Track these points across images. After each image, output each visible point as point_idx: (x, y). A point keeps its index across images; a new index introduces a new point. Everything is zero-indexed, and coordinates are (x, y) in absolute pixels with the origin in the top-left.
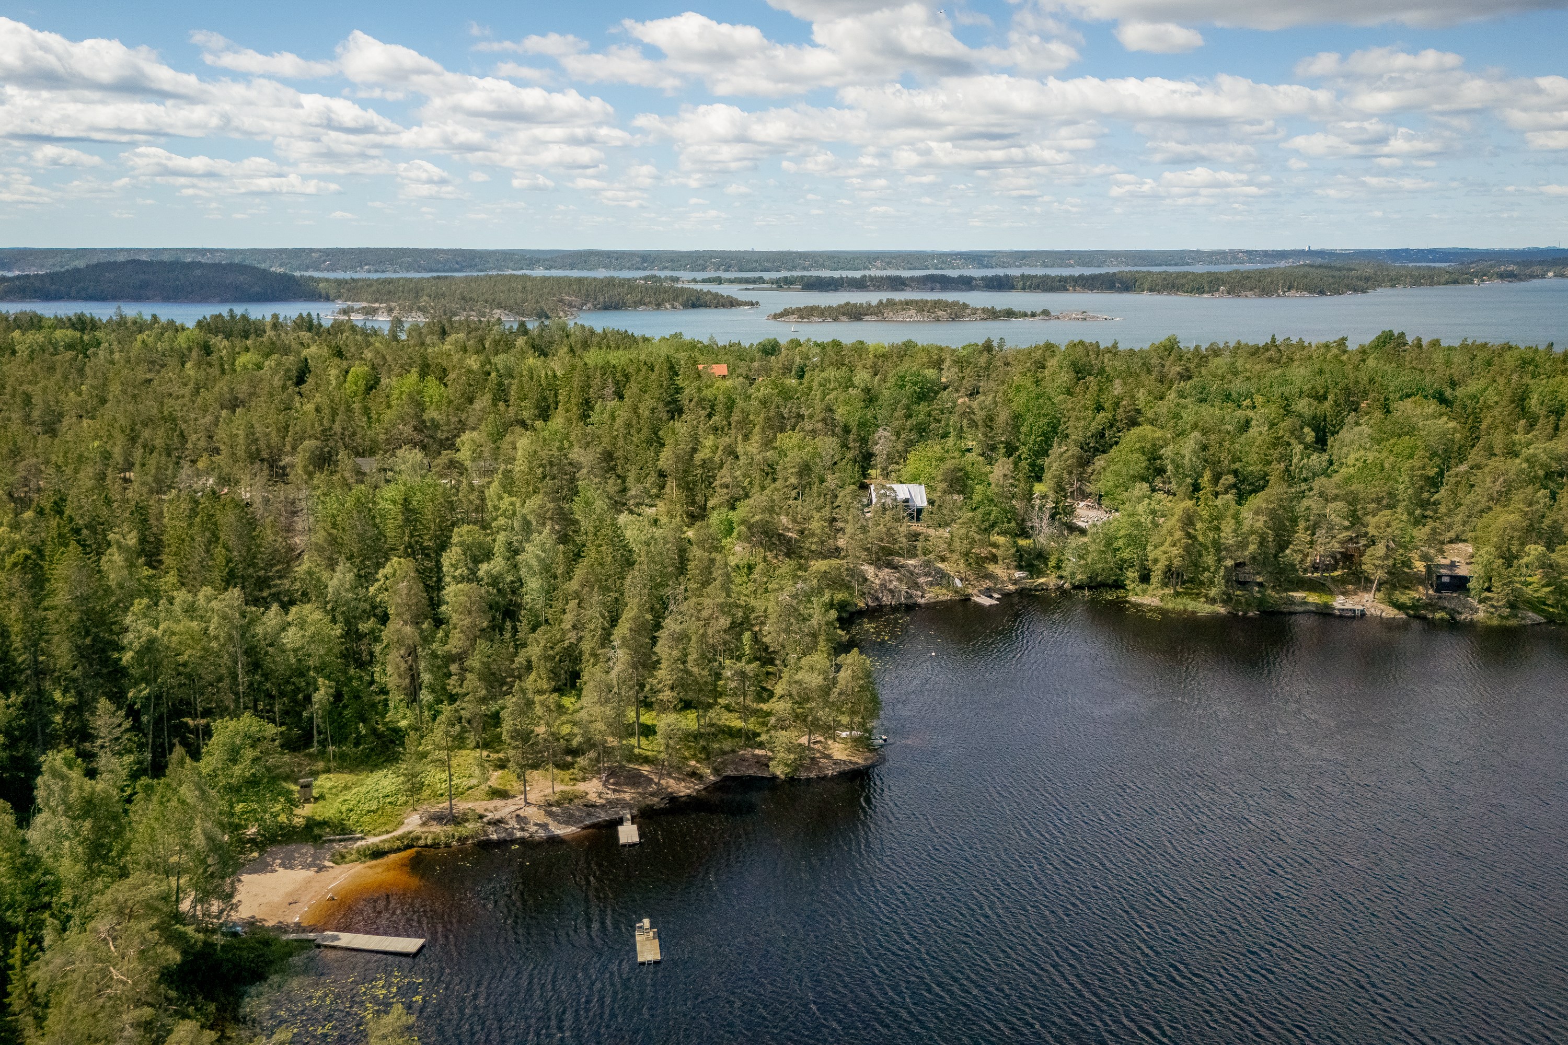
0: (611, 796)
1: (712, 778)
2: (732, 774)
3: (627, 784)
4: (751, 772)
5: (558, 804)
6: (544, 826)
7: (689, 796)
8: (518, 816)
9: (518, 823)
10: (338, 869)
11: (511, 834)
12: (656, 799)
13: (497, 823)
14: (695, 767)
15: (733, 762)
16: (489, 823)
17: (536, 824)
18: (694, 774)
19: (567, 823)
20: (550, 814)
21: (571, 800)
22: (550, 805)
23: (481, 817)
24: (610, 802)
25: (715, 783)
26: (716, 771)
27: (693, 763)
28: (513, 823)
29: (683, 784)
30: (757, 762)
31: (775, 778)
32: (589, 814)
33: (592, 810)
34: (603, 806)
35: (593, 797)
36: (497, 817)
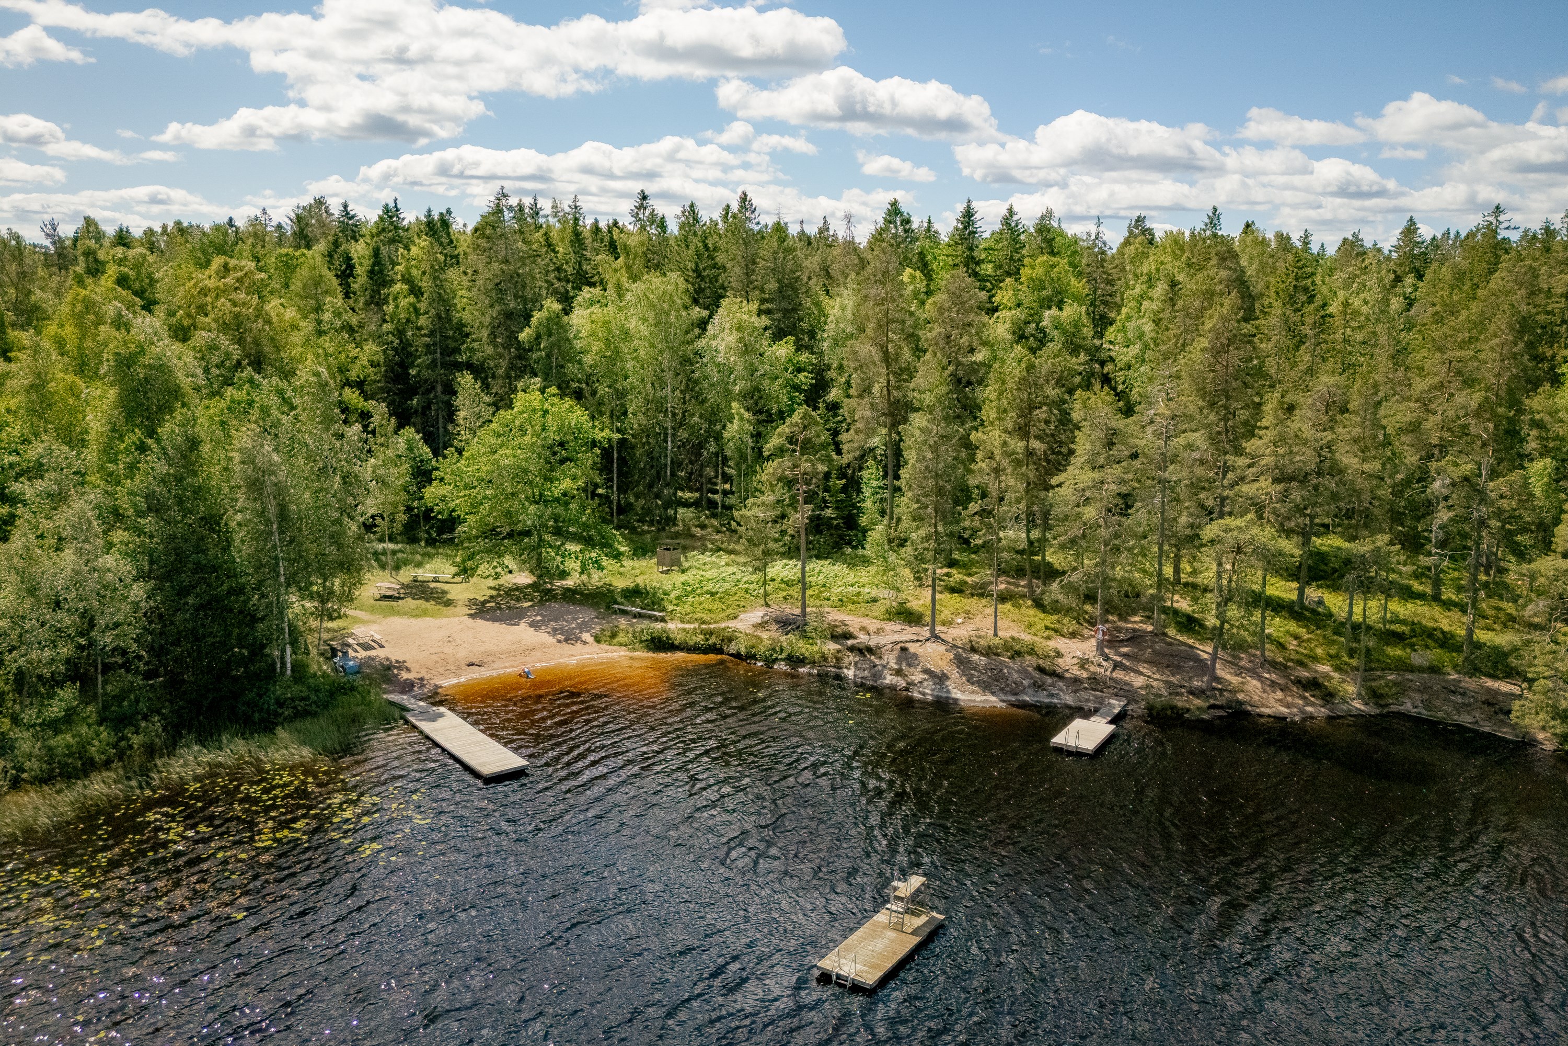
0: (1104, 670)
1: (1358, 704)
2: (1413, 711)
3: (1151, 662)
4: (1466, 719)
5: (989, 652)
6: (940, 679)
7: (1281, 719)
8: (904, 649)
9: (899, 660)
10: (595, 647)
11: (877, 676)
12: (1198, 702)
13: (863, 651)
14: (1327, 676)
15: (1424, 689)
16: (852, 649)
17: (926, 671)
18: (1313, 685)
19: (986, 687)
20: (960, 662)
21: (1018, 654)
22: (973, 650)
23: (847, 636)
24: (1094, 679)
25: (1360, 716)
26: (1375, 696)
27: (1326, 668)
28: (891, 659)
29: (1279, 694)
30: (1488, 703)
31: (1526, 744)
32: (1037, 686)
33: (1049, 680)
34: (1076, 680)
35: (1068, 664)
36: (872, 643)
